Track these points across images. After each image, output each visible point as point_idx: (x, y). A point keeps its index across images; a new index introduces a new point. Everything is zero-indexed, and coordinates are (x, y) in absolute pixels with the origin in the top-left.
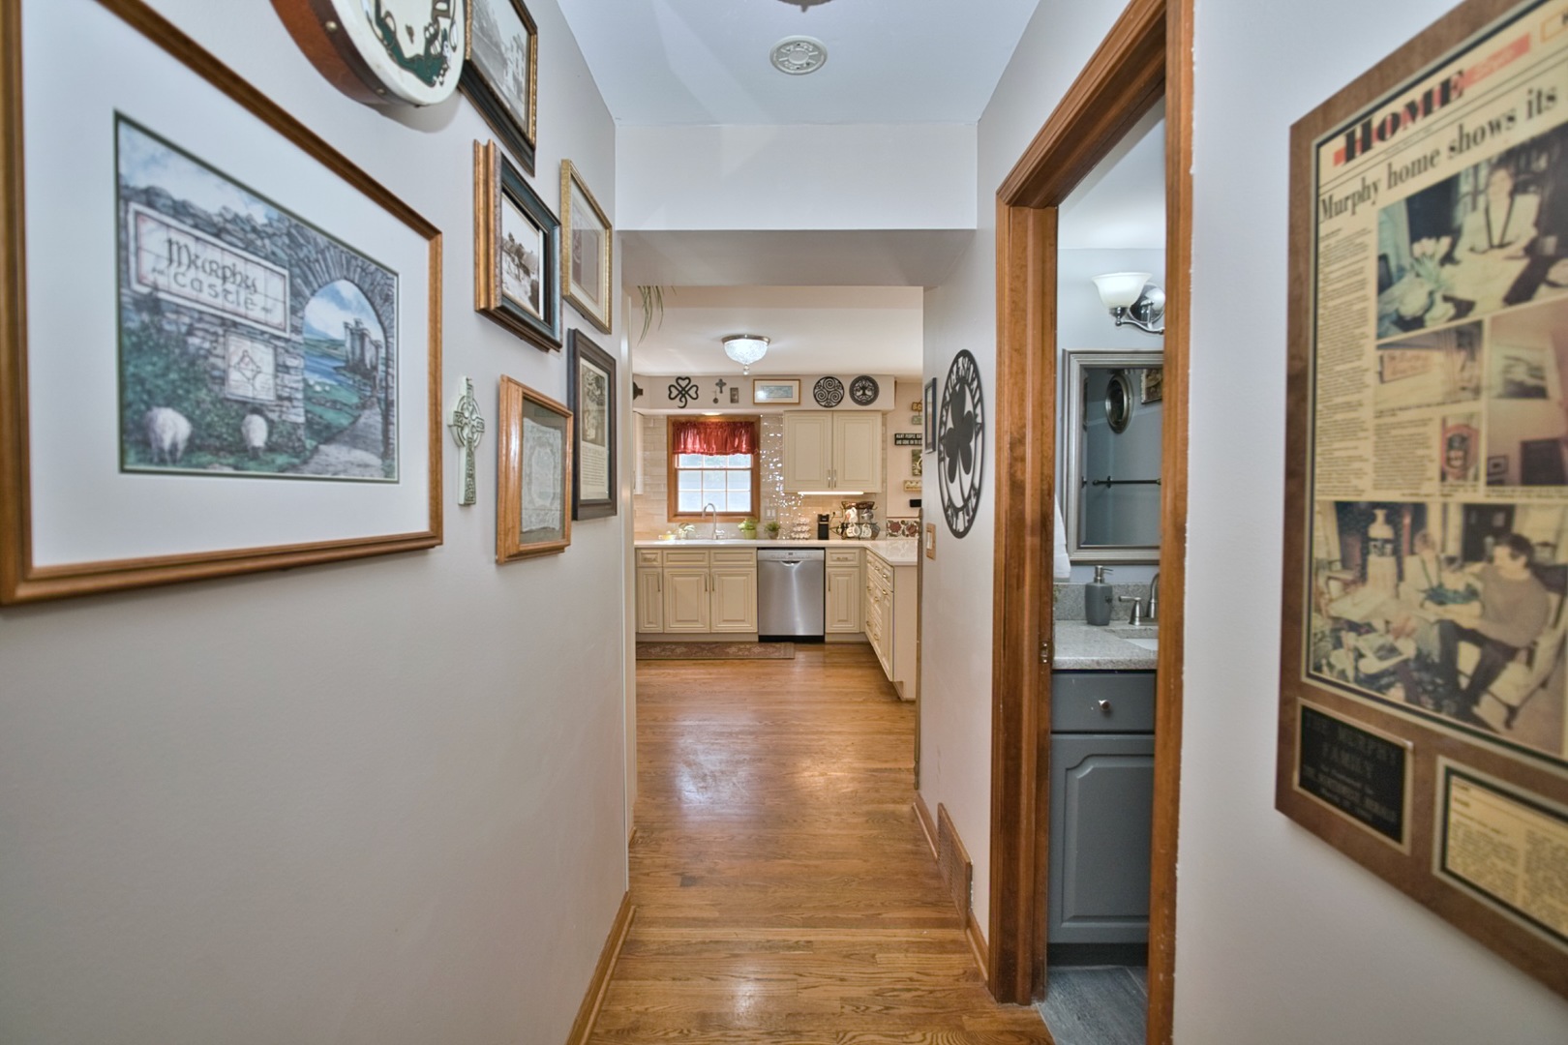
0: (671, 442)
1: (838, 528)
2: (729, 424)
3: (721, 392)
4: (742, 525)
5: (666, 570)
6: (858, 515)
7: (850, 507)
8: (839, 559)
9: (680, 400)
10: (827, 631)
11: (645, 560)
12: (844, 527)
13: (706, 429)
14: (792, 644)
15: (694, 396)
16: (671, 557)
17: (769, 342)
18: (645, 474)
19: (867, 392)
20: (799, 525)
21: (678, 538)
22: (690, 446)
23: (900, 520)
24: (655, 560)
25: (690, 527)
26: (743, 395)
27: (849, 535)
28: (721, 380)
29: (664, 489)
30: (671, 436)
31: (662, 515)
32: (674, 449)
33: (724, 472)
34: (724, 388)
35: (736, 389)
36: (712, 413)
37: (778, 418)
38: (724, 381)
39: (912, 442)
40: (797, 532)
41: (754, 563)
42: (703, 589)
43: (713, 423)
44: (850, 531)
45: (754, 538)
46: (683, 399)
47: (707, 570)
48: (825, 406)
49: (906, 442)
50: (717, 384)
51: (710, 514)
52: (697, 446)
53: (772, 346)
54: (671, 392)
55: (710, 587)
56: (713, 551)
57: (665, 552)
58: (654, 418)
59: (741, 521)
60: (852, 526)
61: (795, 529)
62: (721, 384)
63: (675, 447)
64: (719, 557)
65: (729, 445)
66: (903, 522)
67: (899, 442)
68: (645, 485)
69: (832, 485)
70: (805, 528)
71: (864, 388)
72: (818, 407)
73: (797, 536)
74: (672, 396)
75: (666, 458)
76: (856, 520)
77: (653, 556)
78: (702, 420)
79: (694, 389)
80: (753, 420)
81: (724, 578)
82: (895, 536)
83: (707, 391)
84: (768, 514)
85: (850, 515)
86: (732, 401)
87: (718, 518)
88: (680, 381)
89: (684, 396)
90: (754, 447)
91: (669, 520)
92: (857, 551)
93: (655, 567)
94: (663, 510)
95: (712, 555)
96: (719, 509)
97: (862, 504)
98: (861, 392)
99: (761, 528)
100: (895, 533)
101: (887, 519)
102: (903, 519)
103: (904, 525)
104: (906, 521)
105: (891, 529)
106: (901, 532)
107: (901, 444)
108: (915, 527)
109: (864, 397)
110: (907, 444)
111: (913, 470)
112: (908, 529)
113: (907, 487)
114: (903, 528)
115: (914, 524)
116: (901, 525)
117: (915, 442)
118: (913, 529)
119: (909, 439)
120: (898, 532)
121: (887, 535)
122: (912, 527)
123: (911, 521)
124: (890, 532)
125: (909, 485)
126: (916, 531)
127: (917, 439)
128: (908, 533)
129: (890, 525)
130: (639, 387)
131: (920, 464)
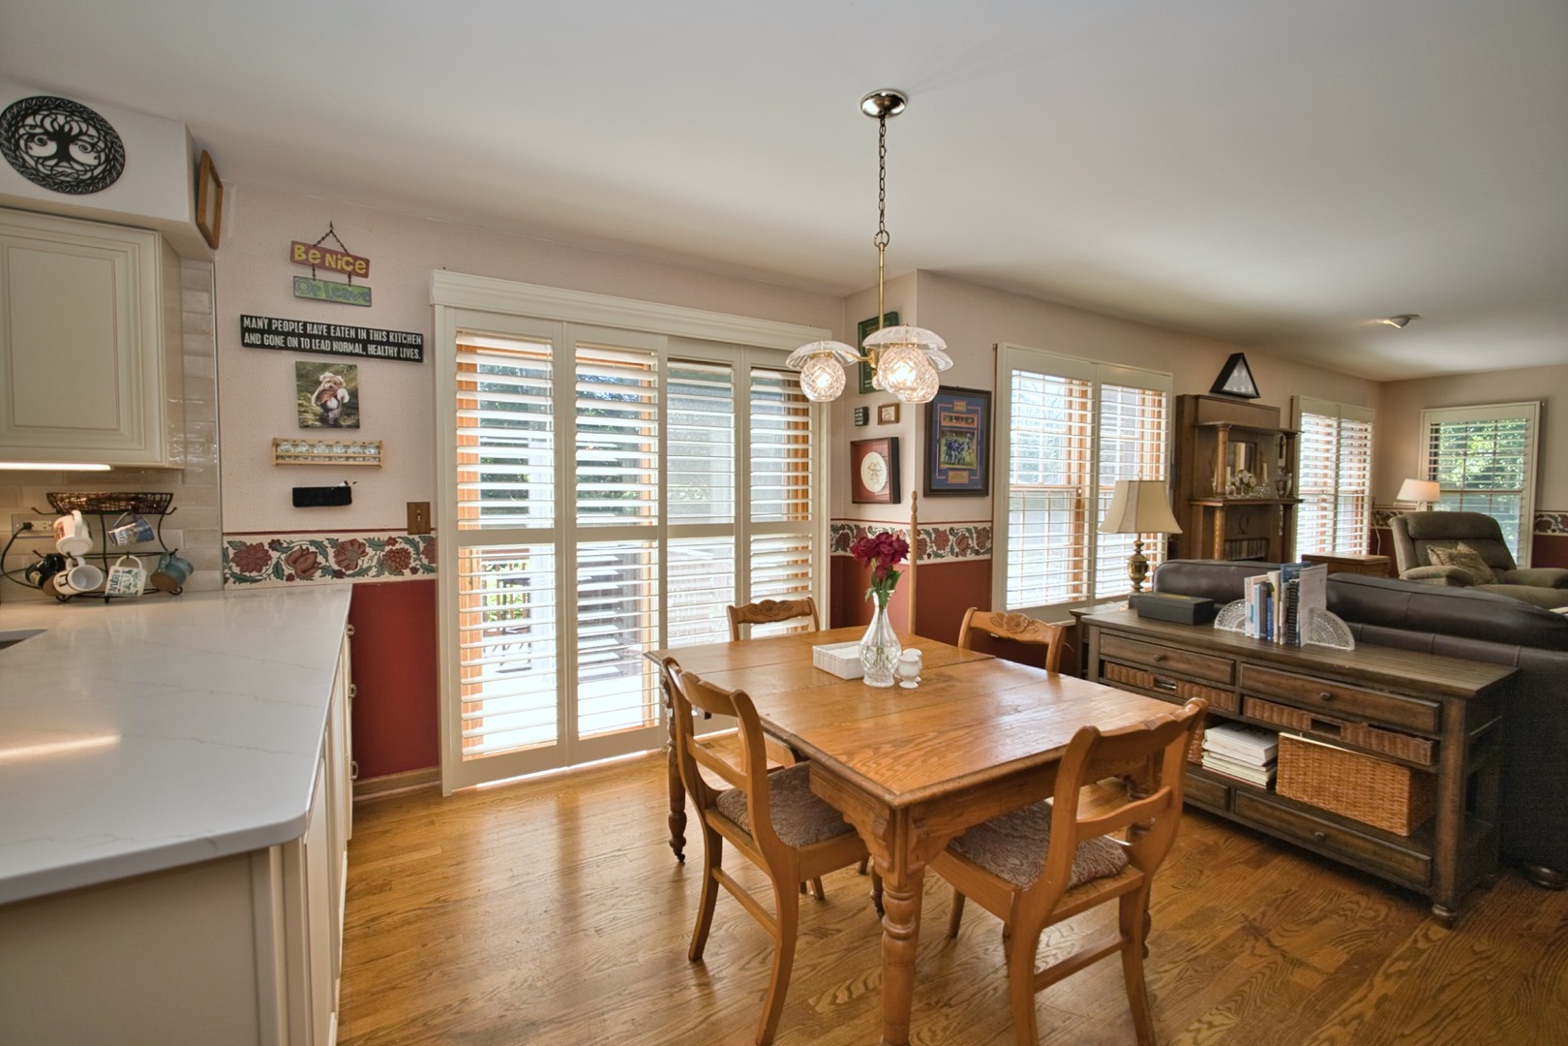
1: (33, 569)
7: (68, 509)
19: (74, 151)
23: (266, 540)
27: (66, 590)
39: (293, 342)
44: (61, 580)
49: (278, 341)
60: (77, 563)
66: (275, 545)
67: (254, 338)
71: (64, 139)
76: (88, 546)
82: (254, 581)
85: (61, 531)
97: (99, 500)
98: (51, 148)
100: (254, 574)
101: (226, 539)
102: (276, 537)
103: (283, 553)
104: (293, 542)
105: (237, 565)
106: (270, 571)
107: (262, 346)
108: (312, 556)
109: (64, 166)
110: (280, 348)
111: (300, 413)
112: (290, 561)
113: (283, 457)
114: (278, 562)
115: (307, 548)
116: (271, 552)
117: (306, 343)
118: (306, 560)
119: (286, 334)
120: (260, 572)
121: (226, 580)
122: (302, 556)
123: (299, 541)
124: (233, 575)
125: (298, 449)
126: (315, 565)
127: (312, 337)
128: (293, 572)
129: (235, 554)
131: (318, 398)
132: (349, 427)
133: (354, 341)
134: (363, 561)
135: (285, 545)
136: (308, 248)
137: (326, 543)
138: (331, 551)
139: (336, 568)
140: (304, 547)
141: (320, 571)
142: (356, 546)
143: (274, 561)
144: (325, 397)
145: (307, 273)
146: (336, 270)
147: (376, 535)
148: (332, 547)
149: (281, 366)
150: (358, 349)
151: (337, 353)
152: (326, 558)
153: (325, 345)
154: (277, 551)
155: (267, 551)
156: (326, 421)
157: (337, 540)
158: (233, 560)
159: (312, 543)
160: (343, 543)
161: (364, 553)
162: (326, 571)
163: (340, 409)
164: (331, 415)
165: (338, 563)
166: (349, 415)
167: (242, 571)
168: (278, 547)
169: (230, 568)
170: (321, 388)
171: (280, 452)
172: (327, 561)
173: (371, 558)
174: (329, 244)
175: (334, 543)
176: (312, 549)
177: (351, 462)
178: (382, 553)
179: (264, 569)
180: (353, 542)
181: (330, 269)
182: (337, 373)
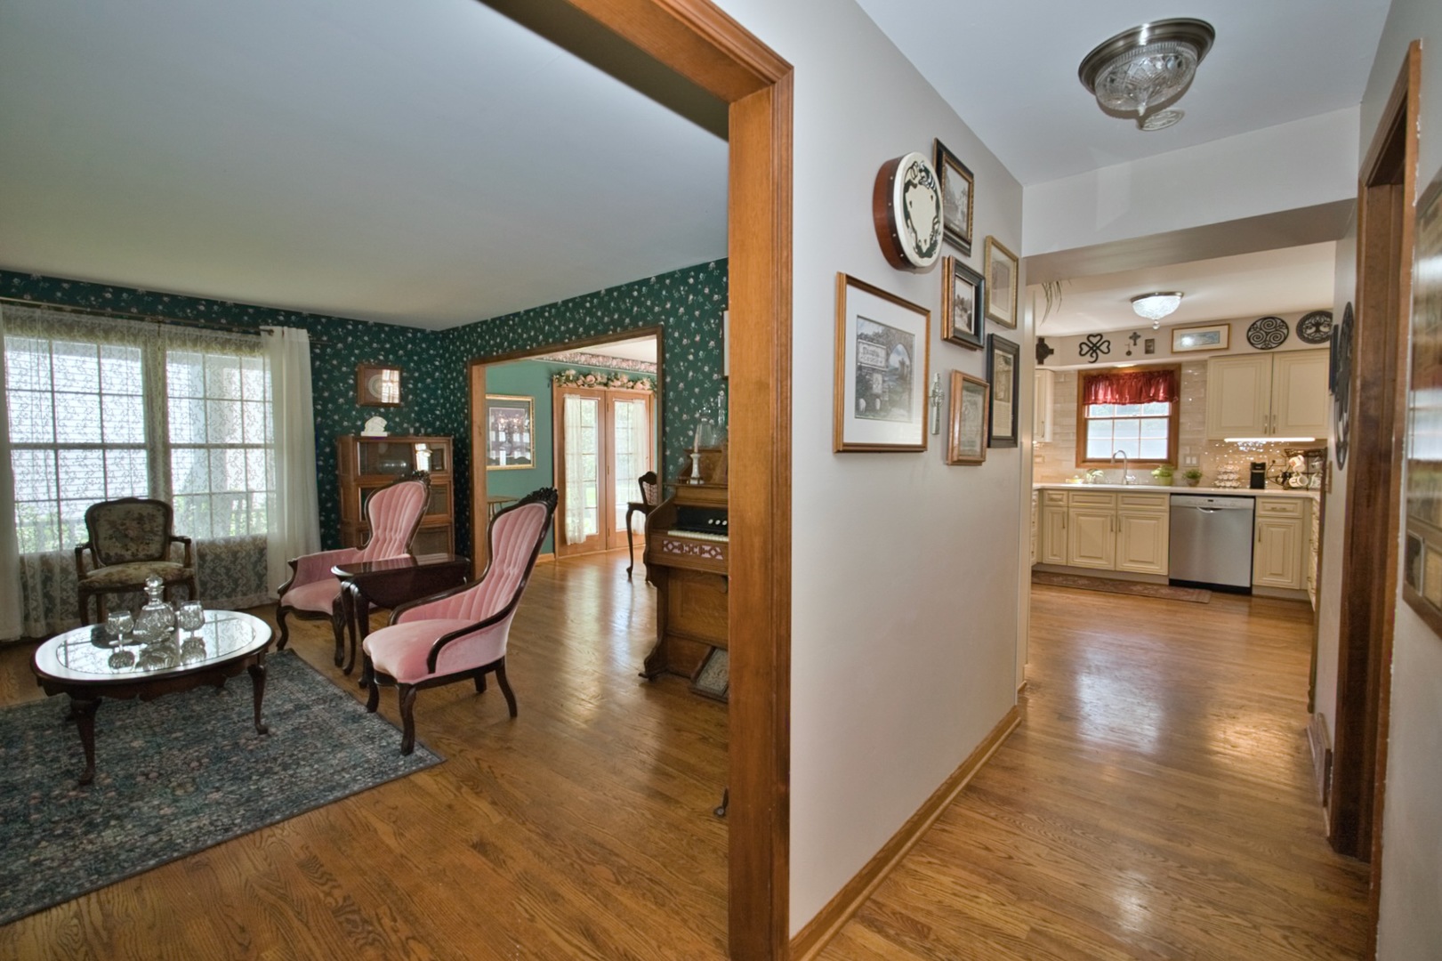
0: (1081, 395)
1: (1278, 477)
2: (1144, 374)
3: (1135, 344)
4: (1156, 472)
5: (1071, 510)
6: (1307, 463)
7: (1296, 455)
8: (1273, 509)
9: (1091, 356)
10: (1254, 583)
11: (1052, 500)
12: (1286, 476)
13: (1118, 380)
14: (1209, 592)
15: (1106, 350)
16: (1077, 498)
17: (1182, 296)
18: (1055, 424)
19: (1322, 328)
20: (1225, 473)
21: (1085, 482)
22: (1101, 396)
24: (1061, 500)
25: (1098, 473)
26: (1160, 345)
27: (1293, 485)
28: (1135, 333)
29: (1073, 437)
30: (1082, 389)
31: (1070, 461)
32: (1084, 400)
33: (1138, 421)
34: (1138, 341)
35: (1152, 341)
36: (1125, 365)
37: (1203, 365)
38: (1138, 333)
40: (1222, 480)
41: (1166, 507)
42: (1109, 528)
43: (1126, 374)
44: (1293, 481)
45: (1171, 485)
46: (1094, 354)
47: (1113, 512)
48: (1262, 349)
50: (1131, 338)
51: (1121, 461)
52: (1109, 397)
53: (1185, 299)
54: (1081, 349)
55: (1116, 528)
56: (1120, 495)
57: (1071, 493)
58: (1066, 373)
59: (1155, 468)
60: (1298, 474)
61: (1220, 477)
62: (1135, 337)
63: (1086, 397)
64: (1127, 500)
65: (1144, 394)
68: (1054, 434)
69: (1269, 431)
70: (1232, 476)
71: (1317, 325)
72: (1251, 349)
73: (1223, 484)
74: (1083, 352)
75: (1075, 408)
76: (1303, 469)
77: (1059, 497)
78: (1115, 372)
79: (1106, 344)
80: (1172, 369)
81: (1132, 520)
83: (1118, 346)
84: (1187, 461)
85: (1294, 463)
86: (1147, 352)
87: (1129, 464)
88: (1091, 339)
89: (1095, 351)
90: (1173, 395)
91: (1078, 466)
92: (1299, 502)
93: (1060, 506)
94: (1072, 457)
95: (1120, 499)
96: (1130, 456)
97: (1309, 451)
98: (1314, 329)
99: (1178, 475)
109: (1318, 335)
130: (1051, 347)
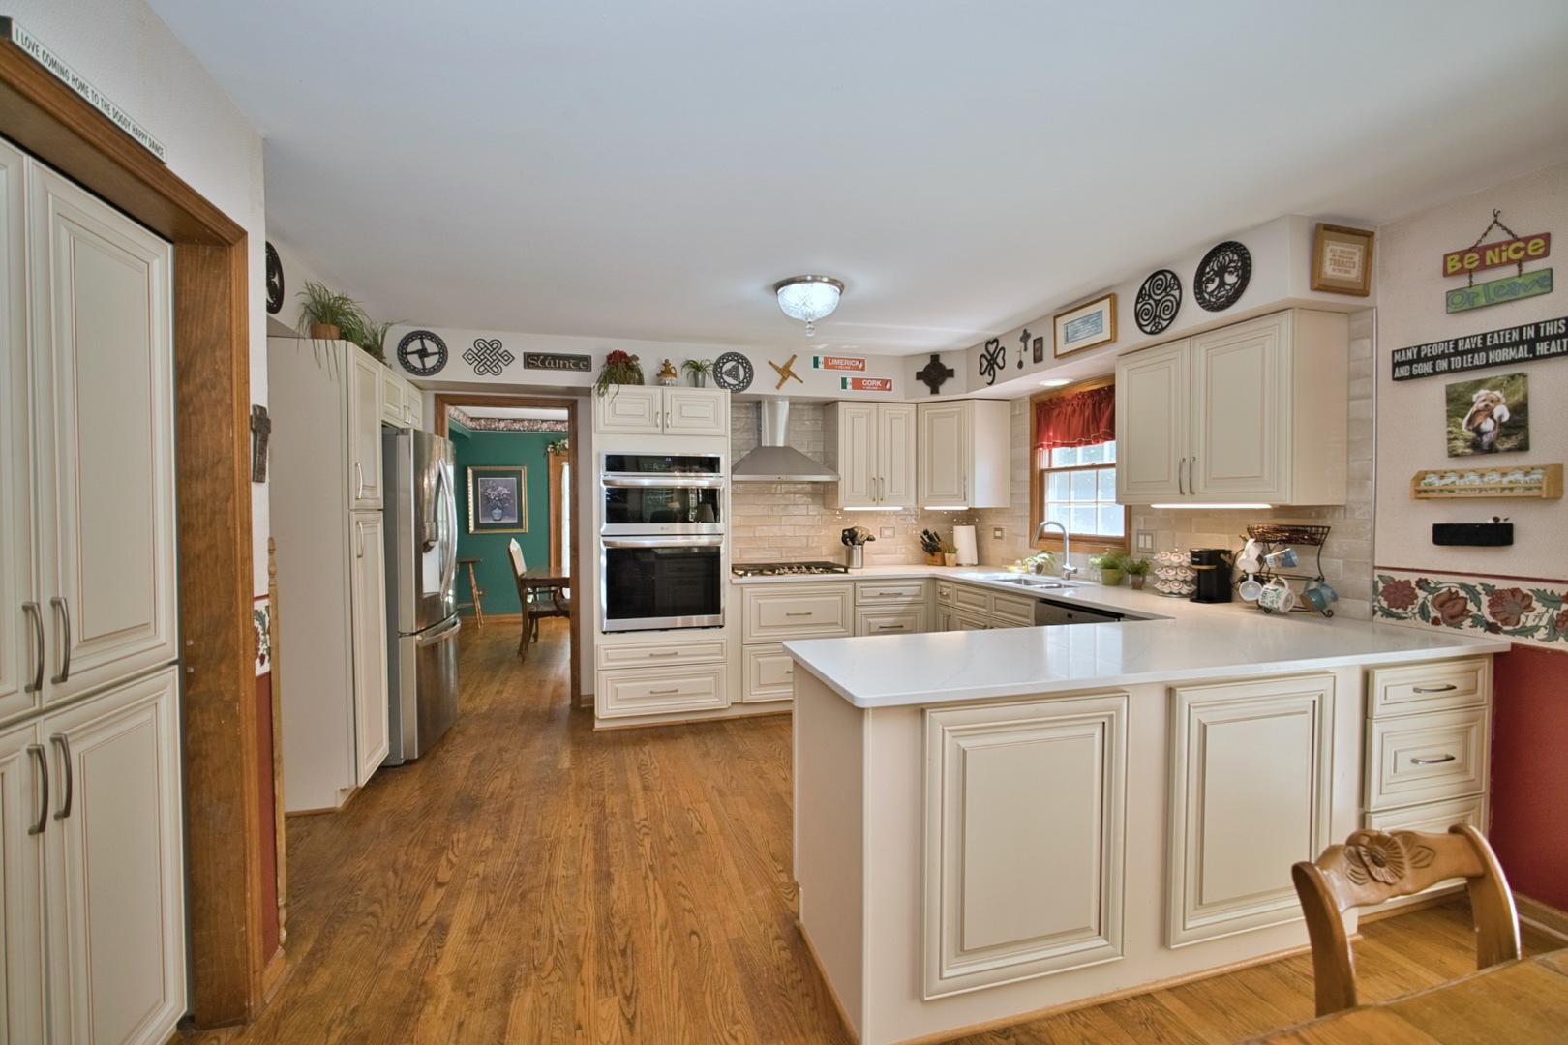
0: (1034, 431)
2: (1091, 395)
3: (1026, 350)
4: (1097, 560)
5: (956, 613)
9: (990, 375)
11: (941, 594)
13: (1067, 406)
15: (1001, 364)
18: (1012, 479)
19: (1228, 277)
23: (1413, 578)
24: (948, 596)
25: (1041, 557)
26: (1047, 346)
28: (1025, 331)
29: (1028, 502)
30: (1035, 424)
31: (1025, 536)
32: (1039, 441)
34: (1028, 340)
35: (1040, 339)
38: (1028, 331)
39: (1443, 364)
43: (1074, 397)
46: (992, 373)
48: (1153, 332)
49: (1427, 367)
50: (1022, 338)
54: (981, 364)
57: (956, 586)
58: (1020, 402)
59: (1098, 553)
61: (1164, 574)
62: (1025, 336)
63: (1040, 438)
66: (1422, 584)
67: (1404, 371)
69: (1187, 492)
70: (1182, 574)
71: (1222, 271)
72: (1147, 338)
73: (1166, 588)
74: (983, 370)
75: (1027, 455)
77: (947, 591)
79: (1002, 353)
82: (1400, 618)
83: (1013, 350)
84: (1141, 542)
86: (1036, 359)
88: (990, 347)
89: (994, 367)
90: (1112, 429)
91: (1030, 543)
93: (948, 606)
94: (1024, 527)
98: (1217, 281)
100: (1400, 611)
101: (1378, 572)
102: (1424, 576)
103: (1430, 594)
104: (1441, 583)
105: (1386, 600)
106: (1416, 610)
107: (1412, 377)
108: (1462, 602)
109: (1222, 291)
110: (1429, 375)
111: (1450, 441)
112: (1437, 603)
113: (1425, 491)
114: (1423, 604)
115: (1457, 592)
116: (1417, 591)
117: (1456, 362)
118: (1454, 605)
119: (1434, 359)
120: (1405, 609)
121: (1375, 612)
122: (1450, 599)
123: (1448, 583)
124: (1381, 608)
125: (1447, 481)
126: (1464, 613)
127: (1462, 354)
128: (1440, 616)
129: (1384, 588)
130: (948, 367)
131: (1470, 421)
132: (1509, 450)
133: (1514, 345)
134: (1527, 617)
135: (1432, 585)
136: (1462, 254)
137: (1479, 589)
138: (1485, 599)
139: (1491, 620)
140: (1453, 590)
141: (1470, 620)
142: (1519, 597)
143: (1420, 600)
144: (1479, 419)
145: (1462, 282)
146: (1501, 265)
147: (1548, 587)
148: (1486, 594)
149: (1433, 393)
150: (1523, 352)
151: (1495, 364)
152: (1478, 605)
153: (1480, 359)
154: (1424, 590)
155: (1414, 589)
156: (1479, 447)
157: (1494, 587)
158: (1382, 594)
159: (1463, 586)
160: (1501, 591)
161: (1529, 608)
162: (1478, 621)
163: (1497, 430)
164: (1485, 439)
165: (1493, 614)
166: (1508, 436)
167: (1389, 606)
168: (1425, 587)
169: (1379, 601)
170: (1474, 409)
171: (1422, 486)
172: (1479, 609)
173: (1539, 615)
174: (1498, 236)
175: (1489, 590)
176: (1462, 593)
177: (1507, 493)
178: (1556, 612)
179: (1410, 607)
180: (1514, 592)
181: (1493, 266)
182: (1493, 388)
